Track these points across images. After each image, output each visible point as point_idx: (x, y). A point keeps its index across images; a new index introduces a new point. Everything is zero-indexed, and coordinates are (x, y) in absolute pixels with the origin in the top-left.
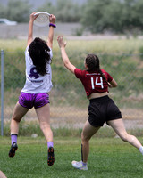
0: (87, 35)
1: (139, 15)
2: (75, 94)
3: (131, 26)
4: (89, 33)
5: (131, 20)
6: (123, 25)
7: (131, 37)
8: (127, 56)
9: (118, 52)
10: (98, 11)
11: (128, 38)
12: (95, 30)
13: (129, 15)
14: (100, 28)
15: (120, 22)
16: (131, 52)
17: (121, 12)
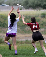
0: (23, 10)
1: (41, 3)
2: (20, 29)
3: (38, 6)
4: (24, 9)
5: (38, 4)
6: (35, 6)
7: (38, 10)
8: (37, 17)
9: (34, 15)
10: (27, 2)
11: (37, 11)
12: (26, 8)
13: (37, 3)
14: (28, 7)
15: (34, 5)
16: (38, 15)
17: (35, 2)
